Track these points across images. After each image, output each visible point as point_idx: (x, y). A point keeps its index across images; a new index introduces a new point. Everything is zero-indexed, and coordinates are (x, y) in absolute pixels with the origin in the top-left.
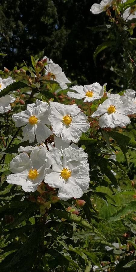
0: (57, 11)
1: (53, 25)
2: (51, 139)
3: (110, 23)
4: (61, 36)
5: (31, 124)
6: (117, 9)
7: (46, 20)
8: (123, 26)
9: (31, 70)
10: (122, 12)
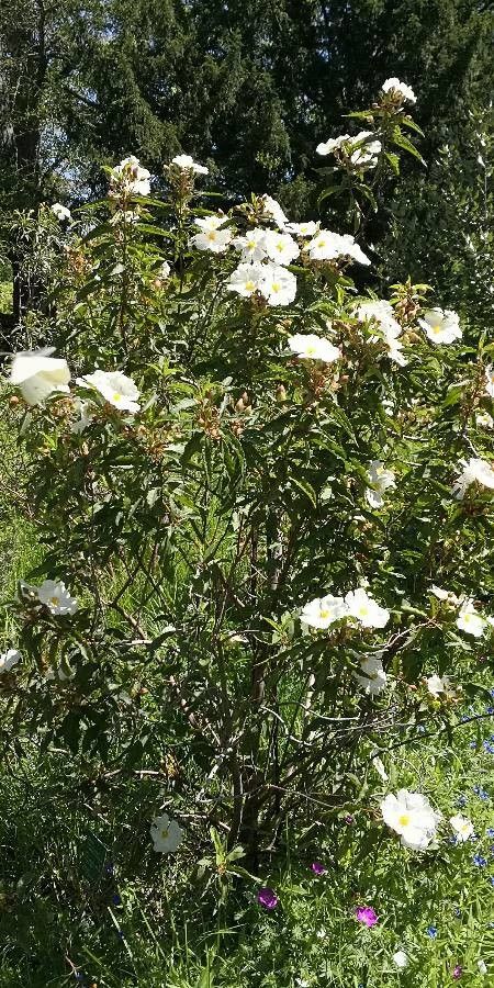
0: (291, 142)
1: (279, 172)
2: (265, 261)
3: (336, 165)
4: (296, 195)
5: (249, 247)
6: (345, 152)
7: (265, 160)
8: (351, 169)
9: (250, 206)
10: (350, 155)
